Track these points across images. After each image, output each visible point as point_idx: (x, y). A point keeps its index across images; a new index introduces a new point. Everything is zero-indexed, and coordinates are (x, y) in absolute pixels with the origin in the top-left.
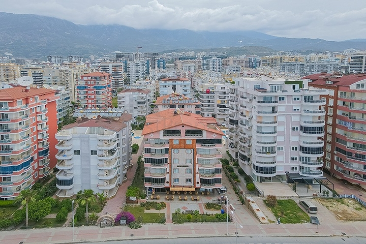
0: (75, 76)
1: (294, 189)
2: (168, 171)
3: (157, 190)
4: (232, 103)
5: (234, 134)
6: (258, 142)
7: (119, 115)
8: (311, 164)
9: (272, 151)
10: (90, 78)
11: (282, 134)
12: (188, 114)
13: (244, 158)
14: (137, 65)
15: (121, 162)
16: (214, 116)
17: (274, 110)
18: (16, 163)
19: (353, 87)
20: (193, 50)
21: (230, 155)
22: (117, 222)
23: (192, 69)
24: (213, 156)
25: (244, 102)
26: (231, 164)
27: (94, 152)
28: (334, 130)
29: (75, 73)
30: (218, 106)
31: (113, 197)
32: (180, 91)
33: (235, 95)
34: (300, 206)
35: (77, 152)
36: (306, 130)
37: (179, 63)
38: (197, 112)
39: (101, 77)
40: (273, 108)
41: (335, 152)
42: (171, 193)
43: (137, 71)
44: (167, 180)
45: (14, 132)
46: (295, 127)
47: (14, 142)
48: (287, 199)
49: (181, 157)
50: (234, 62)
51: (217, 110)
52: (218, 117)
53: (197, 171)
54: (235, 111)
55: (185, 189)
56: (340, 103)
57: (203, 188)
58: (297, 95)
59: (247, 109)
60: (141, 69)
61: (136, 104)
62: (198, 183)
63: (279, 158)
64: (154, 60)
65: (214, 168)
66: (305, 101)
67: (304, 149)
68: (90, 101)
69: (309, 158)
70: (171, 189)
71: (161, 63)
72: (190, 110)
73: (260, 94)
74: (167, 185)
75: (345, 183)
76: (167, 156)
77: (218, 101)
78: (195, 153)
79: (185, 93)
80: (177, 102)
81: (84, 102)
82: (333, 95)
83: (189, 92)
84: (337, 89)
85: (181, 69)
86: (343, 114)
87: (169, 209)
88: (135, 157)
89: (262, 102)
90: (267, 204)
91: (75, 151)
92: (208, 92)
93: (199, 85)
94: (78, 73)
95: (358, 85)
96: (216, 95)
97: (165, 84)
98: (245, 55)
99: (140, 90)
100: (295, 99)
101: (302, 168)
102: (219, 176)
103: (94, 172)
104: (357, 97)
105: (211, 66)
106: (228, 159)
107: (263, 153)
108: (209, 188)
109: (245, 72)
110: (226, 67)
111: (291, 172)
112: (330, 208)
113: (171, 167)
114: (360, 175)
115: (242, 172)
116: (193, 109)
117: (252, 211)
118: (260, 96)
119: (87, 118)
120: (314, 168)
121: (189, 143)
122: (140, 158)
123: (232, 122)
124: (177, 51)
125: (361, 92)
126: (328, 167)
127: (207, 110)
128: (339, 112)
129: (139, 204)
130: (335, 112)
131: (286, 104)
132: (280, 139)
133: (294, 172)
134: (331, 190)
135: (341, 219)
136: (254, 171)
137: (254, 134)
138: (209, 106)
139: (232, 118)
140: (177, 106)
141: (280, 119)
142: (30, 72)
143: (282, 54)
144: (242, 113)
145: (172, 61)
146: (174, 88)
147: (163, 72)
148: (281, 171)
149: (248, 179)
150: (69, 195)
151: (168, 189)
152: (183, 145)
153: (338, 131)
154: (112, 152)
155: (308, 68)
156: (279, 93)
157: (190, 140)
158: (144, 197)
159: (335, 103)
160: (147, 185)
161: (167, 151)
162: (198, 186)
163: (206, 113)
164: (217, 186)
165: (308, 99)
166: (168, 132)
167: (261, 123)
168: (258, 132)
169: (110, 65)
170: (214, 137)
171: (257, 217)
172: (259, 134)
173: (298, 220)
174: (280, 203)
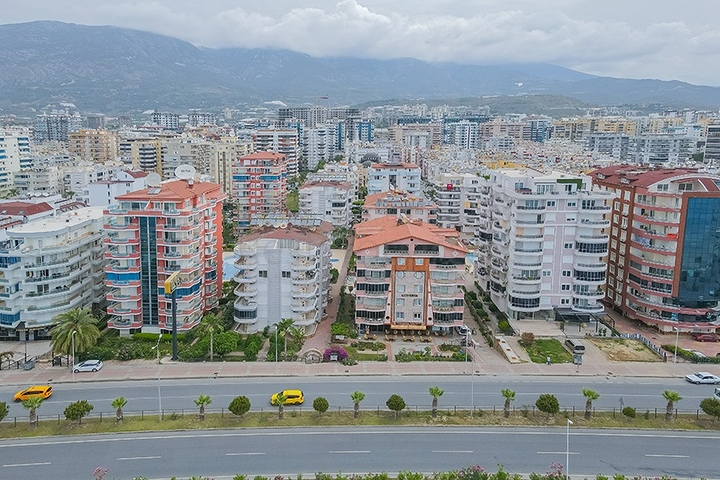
0: (221, 157)
1: (562, 328)
2: (389, 301)
3: (373, 328)
4: (484, 208)
5: (486, 254)
6: (515, 264)
7: (317, 223)
8: (589, 295)
9: (535, 275)
10: (254, 163)
11: (549, 252)
12: (419, 223)
13: (498, 288)
14: (322, 133)
15: (320, 290)
16: (458, 229)
17: (539, 220)
18: (186, 285)
19: (653, 188)
20: (424, 102)
21: (479, 287)
22: (326, 358)
23: (423, 143)
24: (452, 282)
25: (500, 206)
26: (480, 299)
27: (286, 274)
28: (627, 249)
29: (221, 151)
30: (466, 211)
31: (311, 336)
32: (402, 185)
33: (488, 196)
34: (565, 346)
35: (263, 274)
36: (582, 247)
37: (398, 130)
38: (431, 222)
39: (272, 160)
40: (539, 217)
41: (628, 281)
42: (392, 332)
43: (321, 146)
44: (388, 314)
45: (184, 243)
46: (569, 243)
47: (185, 257)
48: (550, 338)
49: (407, 283)
50: (503, 129)
51: (463, 218)
52: (464, 229)
53: (430, 303)
54: (488, 220)
55: (411, 327)
56: (637, 211)
57: (437, 326)
58: (572, 198)
59: (504, 217)
60: (327, 140)
61: (329, 207)
62: (430, 319)
63: (545, 287)
64: (350, 122)
65: (454, 299)
66: (584, 208)
67: (579, 275)
68: (253, 201)
69: (587, 286)
70: (392, 327)
71: (365, 130)
72: (421, 217)
73: (521, 196)
74: (387, 322)
75: (639, 324)
76: (388, 281)
77: (465, 204)
78: (427, 278)
79: (412, 189)
80: (399, 205)
81: (244, 202)
82: (629, 199)
83: (418, 187)
84: (634, 191)
85: (401, 142)
86: (642, 227)
87: (390, 350)
88: (336, 288)
89: (523, 208)
90: (521, 344)
91: (261, 272)
92: (449, 188)
93: (436, 174)
94: (226, 151)
95: (660, 187)
96: (464, 194)
97: (378, 174)
98: (524, 116)
99: (335, 184)
100: (569, 204)
101: (575, 301)
102: (460, 310)
103: (286, 302)
104: (659, 203)
105: (458, 135)
106: (477, 292)
107: (522, 279)
108: (446, 326)
109: (520, 150)
110: (486, 138)
111: (561, 306)
112: (603, 349)
113: (393, 296)
114: (658, 313)
115: (494, 309)
116: (425, 217)
117: (502, 353)
118: (522, 200)
119: (272, 227)
120: (592, 300)
121: (419, 263)
122: (343, 288)
123: (484, 236)
124: (393, 102)
125: (662, 195)
126: (618, 302)
127: (448, 218)
128: (635, 224)
129: (349, 345)
130: (630, 223)
131: (557, 211)
132: (547, 259)
133: (566, 305)
134: (610, 328)
135: (613, 359)
136: (510, 305)
137: (512, 253)
138: (450, 211)
139: (482, 231)
140: (399, 210)
141: (547, 232)
142: (135, 147)
143: (597, 113)
144: (498, 223)
145: (385, 124)
146: (393, 180)
147: (369, 147)
148: (546, 304)
149: (502, 317)
150: (250, 331)
151: (388, 327)
152: (411, 266)
153: (633, 251)
154: (310, 274)
155: (635, 145)
156: (548, 196)
157: (420, 258)
158: (355, 336)
159: (631, 210)
160: (359, 321)
161: (388, 274)
162: (430, 323)
163: (445, 223)
164: (456, 323)
165: (587, 205)
166: (390, 248)
167: (521, 236)
168: (516, 250)
169: (276, 134)
170: (456, 255)
171: (506, 357)
172: (518, 253)
173: (559, 360)
174: (539, 342)
